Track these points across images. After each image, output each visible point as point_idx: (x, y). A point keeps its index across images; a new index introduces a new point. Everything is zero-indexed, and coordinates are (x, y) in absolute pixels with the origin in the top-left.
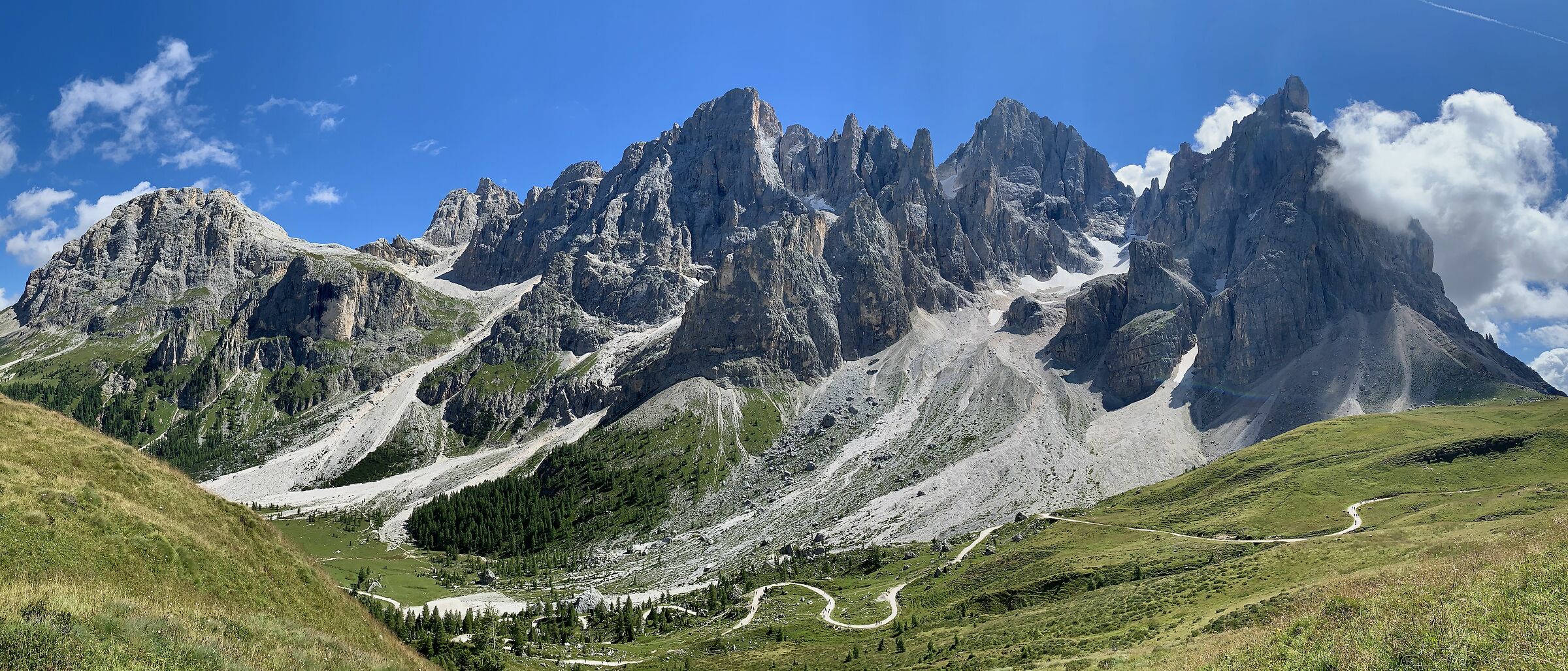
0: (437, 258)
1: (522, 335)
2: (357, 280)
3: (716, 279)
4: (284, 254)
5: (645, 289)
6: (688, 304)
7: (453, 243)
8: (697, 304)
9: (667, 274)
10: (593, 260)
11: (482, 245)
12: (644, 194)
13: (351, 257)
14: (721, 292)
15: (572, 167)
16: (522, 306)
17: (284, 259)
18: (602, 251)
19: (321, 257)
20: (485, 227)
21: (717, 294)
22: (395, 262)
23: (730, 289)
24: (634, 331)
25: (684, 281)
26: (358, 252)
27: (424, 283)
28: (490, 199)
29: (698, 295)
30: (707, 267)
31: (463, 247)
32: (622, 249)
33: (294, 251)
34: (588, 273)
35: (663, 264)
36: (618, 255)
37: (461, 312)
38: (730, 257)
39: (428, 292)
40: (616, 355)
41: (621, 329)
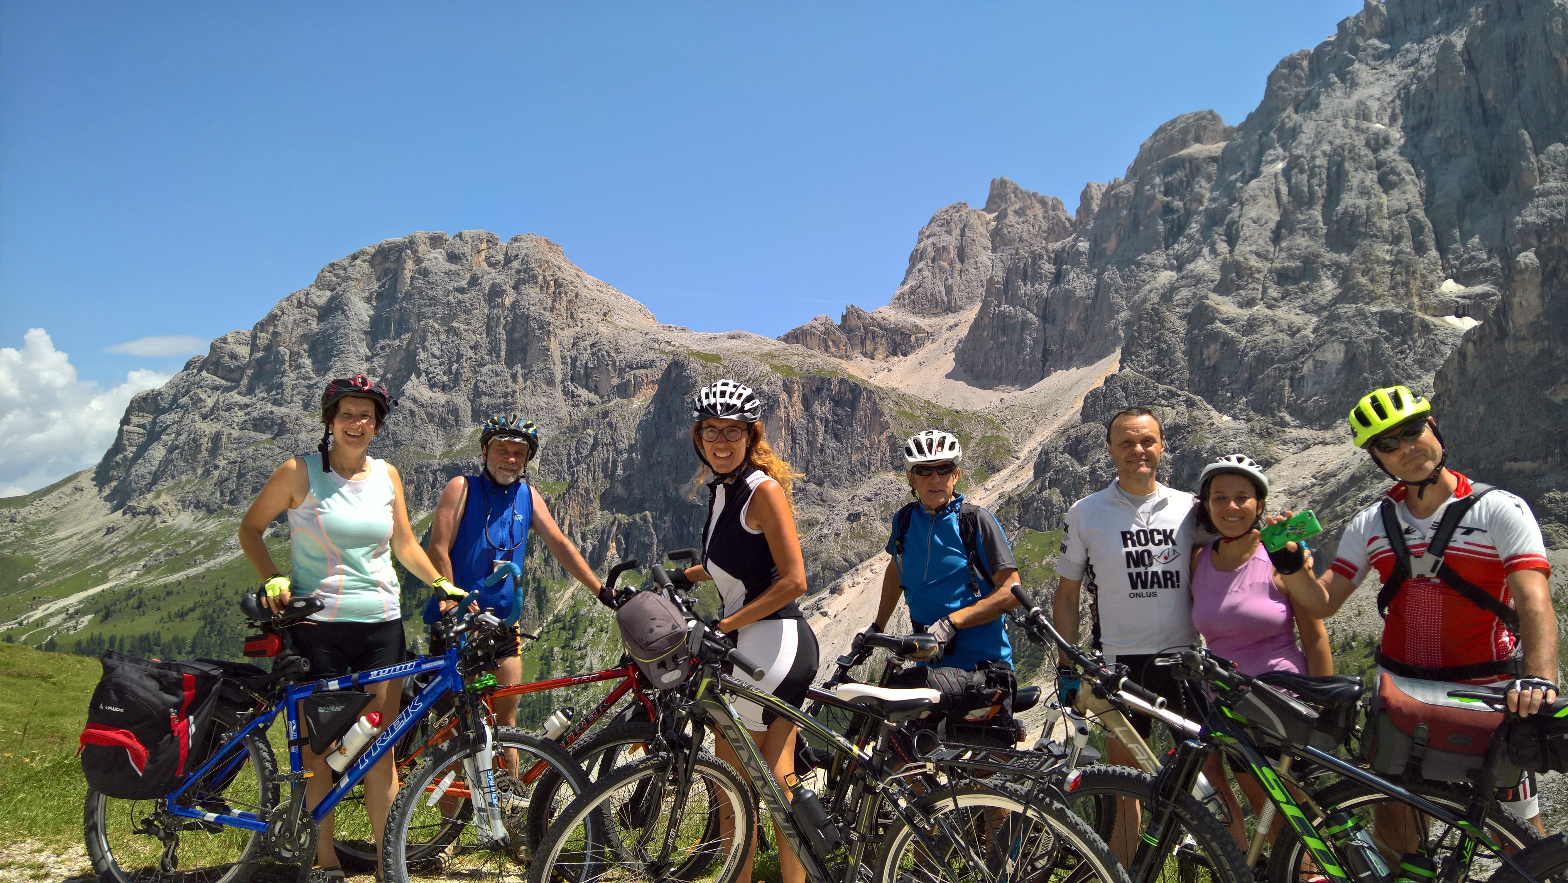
0: (923, 340)
1: (1093, 472)
2: (784, 396)
3: (1504, 309)
4: (649, 356)
5: (1341, 356)
6: (1440, 376)
7: (950, 308)
8: (1463, 372)
9: (1386, 319)
10: (1223, 308)
11: (1005, 307)
12: (1313, 158)
13: (771, 355)
14: (1517, 339)
15: (1162, 129)
16: (1086, 415)
17: (651, 364)
18: (1239, 288)
19: (716, 358)
20: (1008, 271)
21: (1509, 346)
22: (849, 358)
23: (1536, 331)
24: (1324, 443)
25: (1426, 328)
26: (783, 345)
27: (903, 389)
28: (1012, 218)
29: (1461, 353)
30: (1479, 289)
31: (970, 314)
32: (1283, 277)
33: (669, 348)
34: (1215, 336)
35: (1372, 298)
36: (1273, 292)
37: (977, 435)
38: (1527, 258)
39: (911, 404)
40: (1291, 493)
41: (1294, 441)
